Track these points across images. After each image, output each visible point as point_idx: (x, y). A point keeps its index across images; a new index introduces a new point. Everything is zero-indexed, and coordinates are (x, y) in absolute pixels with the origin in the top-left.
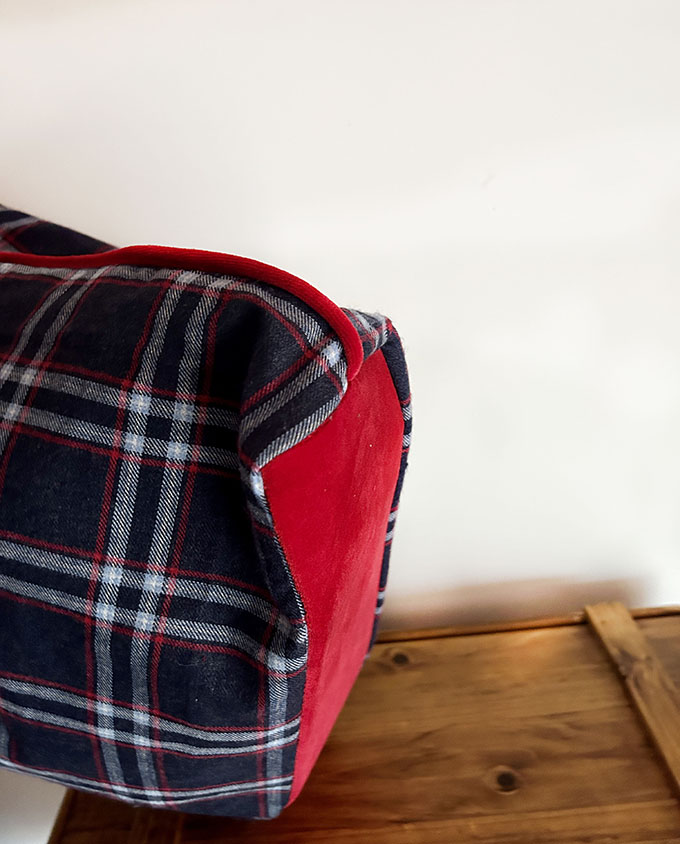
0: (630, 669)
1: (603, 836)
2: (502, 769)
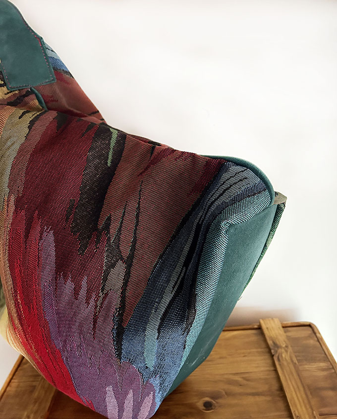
0: (276, 352)
2: (207, 399)
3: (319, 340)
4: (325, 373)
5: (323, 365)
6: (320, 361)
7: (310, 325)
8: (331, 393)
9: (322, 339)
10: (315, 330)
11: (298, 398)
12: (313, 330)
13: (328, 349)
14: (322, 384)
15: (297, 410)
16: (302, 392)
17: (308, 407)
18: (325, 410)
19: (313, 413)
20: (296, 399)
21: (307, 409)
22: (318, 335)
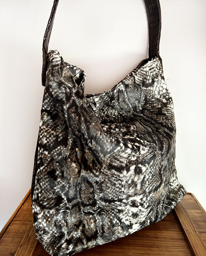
1: (161, 238)
3: (196, 201)
4: (200, 215)
5: (198, 211)
6: (197, 209)
7: (190, 194)
8: (203, 223)
9: (197, 200)
10: (193, 196)
11: (186, 222)
12: (192, 196)
13: (200, 204)
14: (199, 219)
15: (186, 227)
16: (189, 220)
17: (192, 227)
18: (201, 230)
19: (195, 230)
20: (185, 223)
21: (191, 228)
22: (195, 198)
